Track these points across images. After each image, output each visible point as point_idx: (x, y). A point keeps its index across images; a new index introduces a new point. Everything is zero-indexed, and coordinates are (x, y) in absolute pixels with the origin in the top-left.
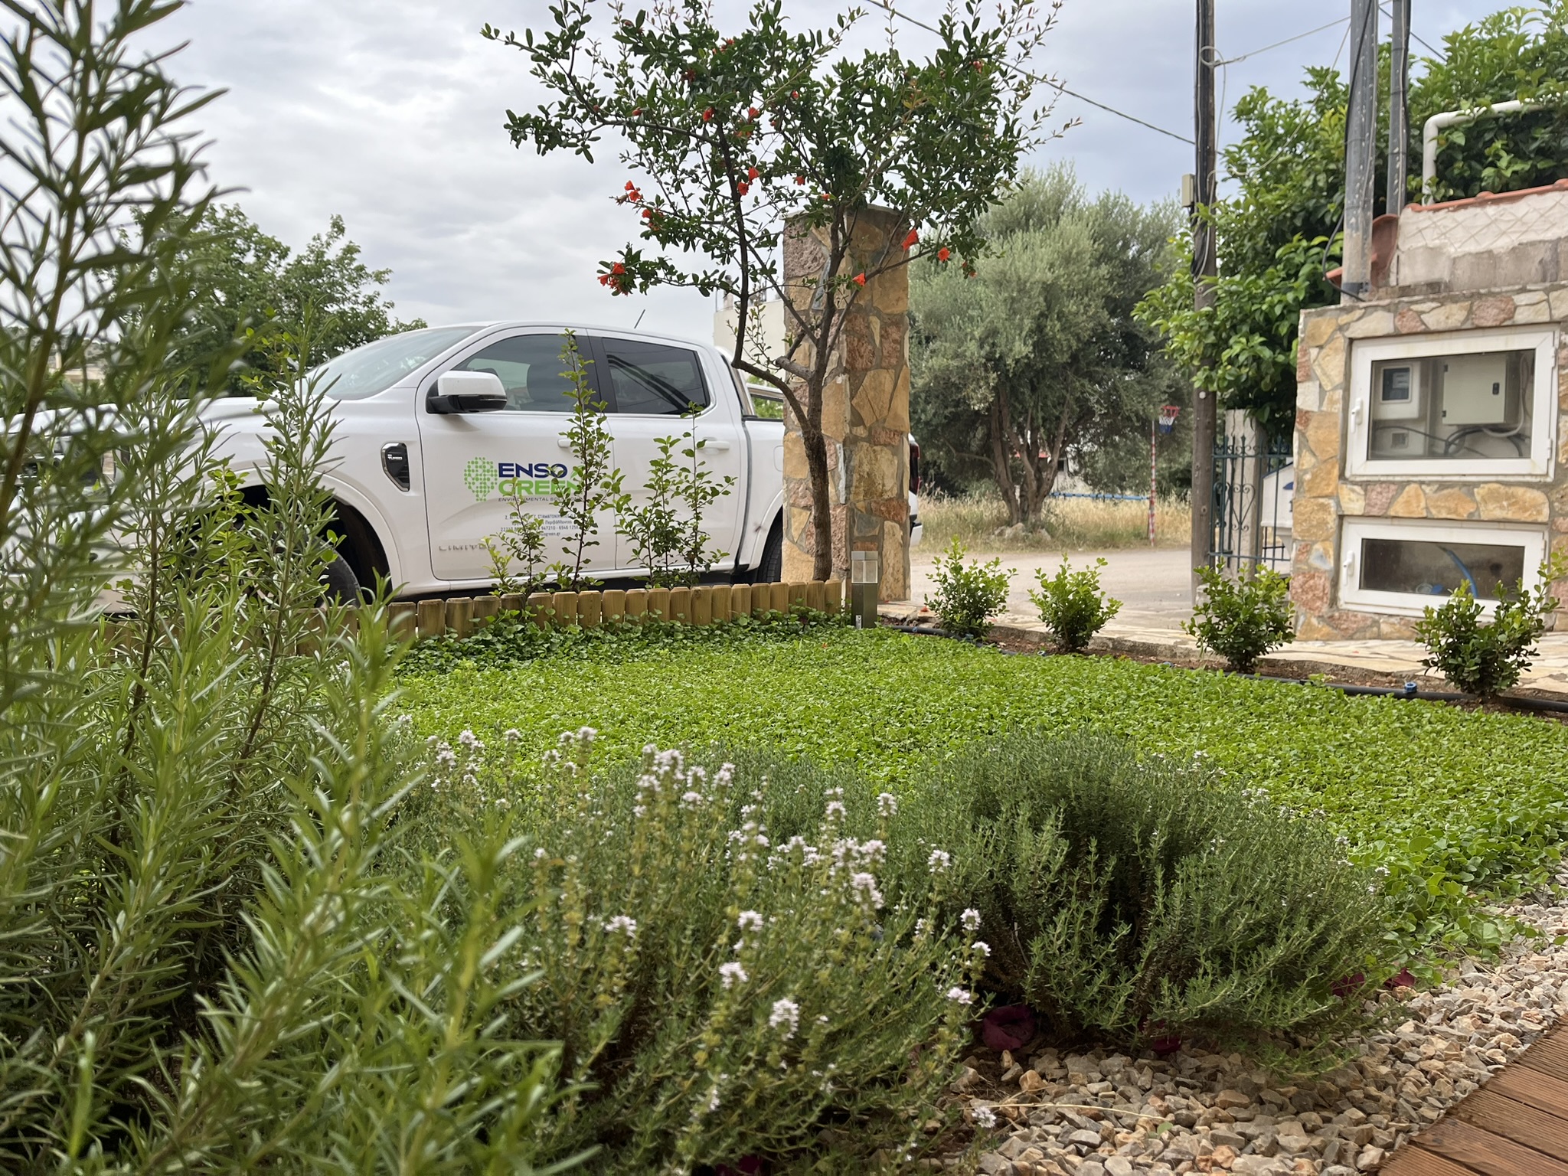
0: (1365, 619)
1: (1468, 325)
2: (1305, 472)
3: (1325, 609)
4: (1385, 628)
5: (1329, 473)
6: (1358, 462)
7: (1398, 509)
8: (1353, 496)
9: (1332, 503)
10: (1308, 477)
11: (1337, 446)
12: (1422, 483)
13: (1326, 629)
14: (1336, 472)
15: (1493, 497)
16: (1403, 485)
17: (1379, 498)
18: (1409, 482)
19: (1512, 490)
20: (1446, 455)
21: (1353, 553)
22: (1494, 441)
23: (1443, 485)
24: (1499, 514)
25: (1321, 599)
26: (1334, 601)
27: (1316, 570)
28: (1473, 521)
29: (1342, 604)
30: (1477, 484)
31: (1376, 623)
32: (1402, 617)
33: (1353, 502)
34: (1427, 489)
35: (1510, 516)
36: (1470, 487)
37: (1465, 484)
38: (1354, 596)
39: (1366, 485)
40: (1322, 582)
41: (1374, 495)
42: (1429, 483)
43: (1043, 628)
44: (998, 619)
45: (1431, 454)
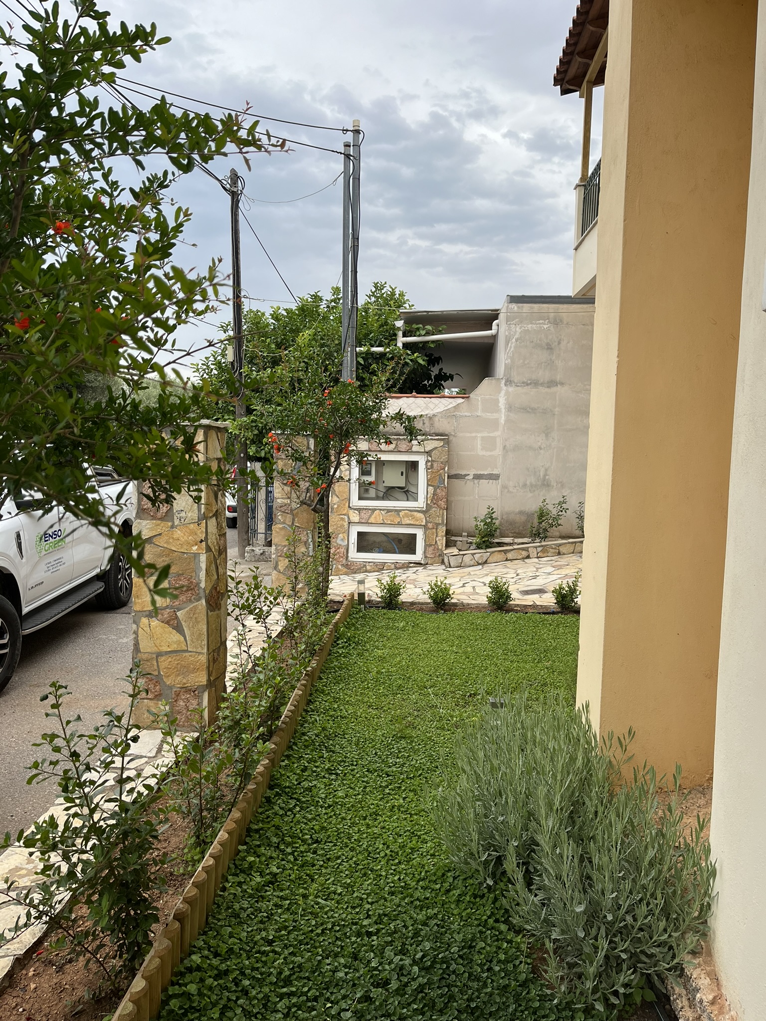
0: (360, 565)
3: (344, 561)
4: (368, 568)
6: (355, 501)
7: (372, 520)
9: (346, 517)
10: (336, 506)
11: (348, 494)
13: (345, 570)
14: (347, 504)
15: (406, 516)
16: (374, 510)
19: (413, 513)
21: (354, 538)
23: (389, 511)
24: (408, 522)
25: (342, 557)
26: (347, 557)
27: (340, 545)
28: (400, 524)
29: (350, 559)
31: (365, 566)
32: (374, 563)
33: (355, 517)
35: (412, 523)
36: (398, 511)
38: (354, 555)
39: (359, 510)
40: (342, 550)
41: (363, 514)
42: (383, 510)
45: (377, 498)
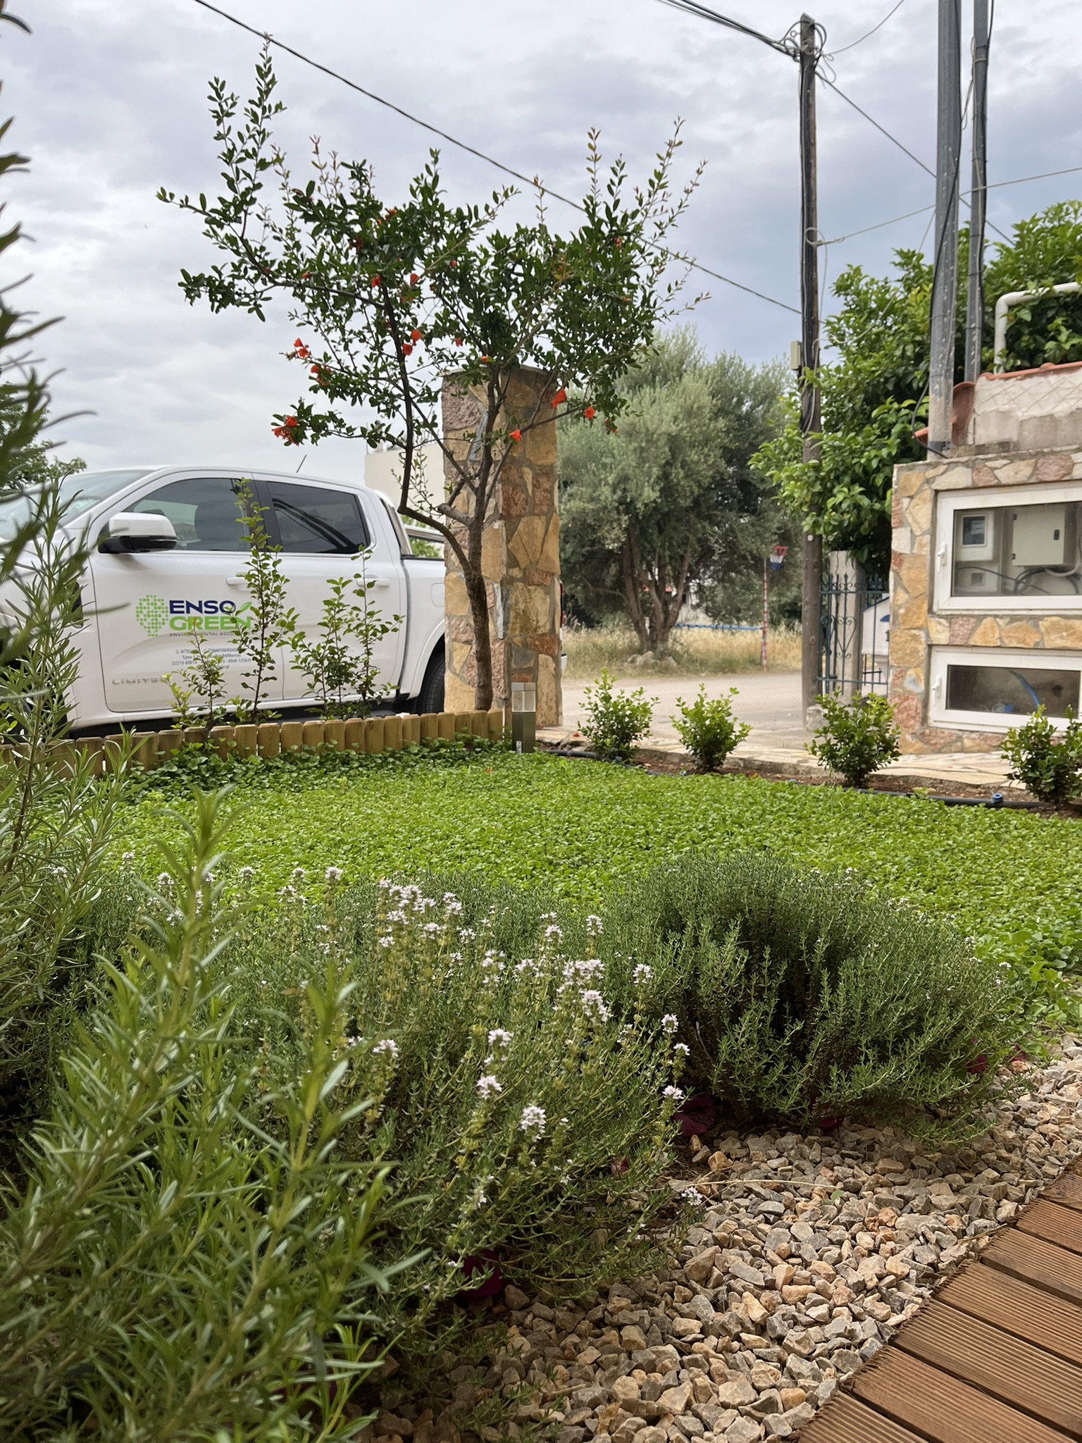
0: (951, 735)
1: (1033, 480)
2: (900, 607)
3: (917, 727)
4: (967, 743)
5: (919, 608)
6: (944, 600)
7: (976, 639)
8: (940, 628)
9: (922, 634)
10: (902, 611)
11: (926, 584)
12: (996, 616)
13: (919, 745)
14: (925, 607)
15: (1055, 628)
16: (981, 618)
17: (961, 629)
18: (985, 616)
19: (1070, 622)
20: (1016, 592)
21: (940, 678)
22: (1055, 580)
23: (1014, 619)
24: (1059, 643)
25: (914, 718)
26: (925, 719)
27: (910, 692)
28: (1038, 649)
29: (931, 722)
30: (1041, 618)
31: (960, 738)
32: (981, 733)
33: (940, 634)
34: (1001, 622)
35: (1069, 644)
36: (1035, 619)
37: (1032, 617)
38: (942, 716)
39: (950, 618)
40: (915, 703)
41: (957, 627)
42: (1002, 617)
43: (682, 750)
44: (642, 742)
45: (1004, 592)
